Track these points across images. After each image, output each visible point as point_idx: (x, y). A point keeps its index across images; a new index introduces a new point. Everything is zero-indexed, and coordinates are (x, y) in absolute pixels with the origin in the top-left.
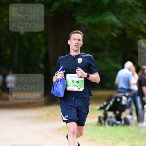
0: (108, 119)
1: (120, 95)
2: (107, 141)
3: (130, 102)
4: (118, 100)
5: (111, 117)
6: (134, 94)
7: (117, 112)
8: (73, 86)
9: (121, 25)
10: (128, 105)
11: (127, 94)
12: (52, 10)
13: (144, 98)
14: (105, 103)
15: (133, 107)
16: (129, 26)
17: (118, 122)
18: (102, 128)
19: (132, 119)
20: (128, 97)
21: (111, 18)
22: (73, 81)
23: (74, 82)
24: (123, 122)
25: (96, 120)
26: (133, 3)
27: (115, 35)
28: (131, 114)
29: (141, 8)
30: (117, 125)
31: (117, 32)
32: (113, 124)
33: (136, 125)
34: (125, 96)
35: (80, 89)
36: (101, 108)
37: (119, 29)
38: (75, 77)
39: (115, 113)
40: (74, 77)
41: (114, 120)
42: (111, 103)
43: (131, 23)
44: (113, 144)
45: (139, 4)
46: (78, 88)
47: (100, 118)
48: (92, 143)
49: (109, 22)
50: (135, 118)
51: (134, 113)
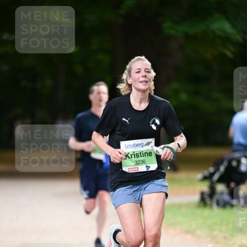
0: (216, 197)
1: (237, 155)
2: (216, 233)
5: (222, 193)
7: (233, 185)
9: (239, 38)
12: (122, 11)
14: (212, 169)
17: (234, 202)
18: (206, 212)
21: (223, 26)
25: (197, 198)
30: (232, 206)
32: (224, 205)
36: (205, 178)
39: (228, 186)
41: (226, 197)
42: (222, 169)
44: (225, 238)
47: (202, 194)
48: (189, 237)
49: (219, 33)
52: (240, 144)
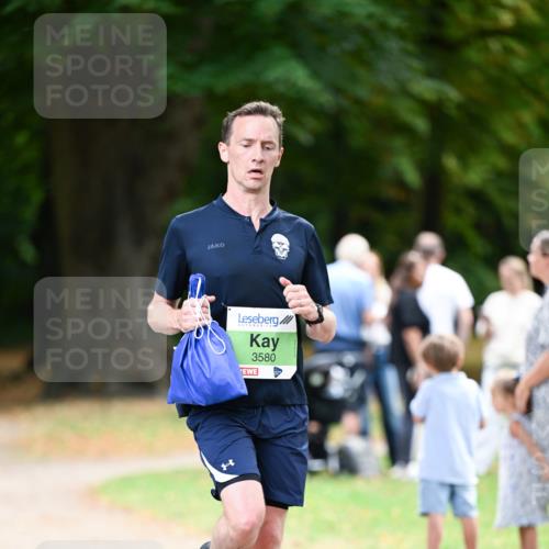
1: (322, 360)
6: (376, 358)
7: (313, 427)
8: (257, 358)
10: (354, 399)
11: (350, 359)
13: (409, 374)
15: (373, 407)
16: (358, 102)
17: (316, 465)
19: (368, 452)
20: (352, 370)
21: (290, 73)
22: (253, 340)
23: (260, 340)
24: (334, 463)
26: (370, 16)
27: (303, 137)
28: (364, 433)
29: (400, 34)
31: (311, 123)
33: (384, 475)
34: (341, 364)
35: (281, 370)
37: (318, 112)
38: (264, 320)
40: (257, 319)
43: (362, 92)
45: (395, 21)
46: (276, 369)
49: (280, 88)
50: (380, 447)
51: (376, 430)
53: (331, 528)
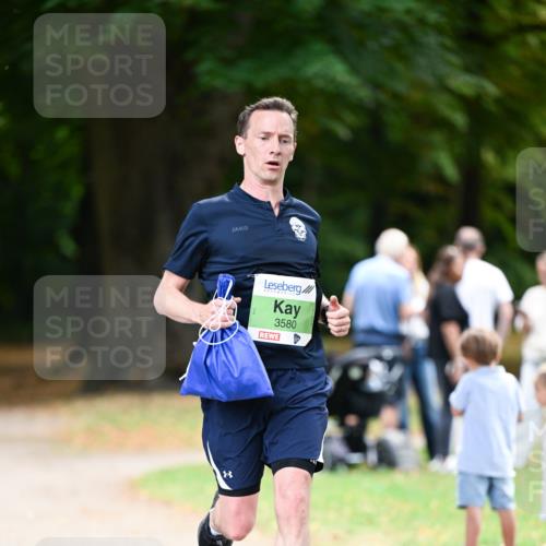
1: (360, 354)
3: (401, 380)
4: (355, 373)
7: (352, 420)
8: (279, 324)
9: (364, 94)
13: (448, 368)
16: (396, 96)
17: (355, 458)
19: (407, 445)
20: (390, 364)
21: (329, 68)
22: (277, 305)
23: (283, 307)
24: (372, 457)
26: (408, 11)
27: (342, 132)
28: (402, 426)
29: (438, 29)
30: (351, 466)
31: (350, 118)
32: (334, 464)
33: (422, 468)
34: (380, 358)
35: (299, 337)
37: (357, 107)
38: (289, 287)
39: (342, 424)
41: (338, 448)
43: (400, 87)
44: (336, 537)
45: (433, 17)
49: (320, 83)
50: (418, 441)
51: (415, 423)
52: (372, 331)
53: (370, 521)
